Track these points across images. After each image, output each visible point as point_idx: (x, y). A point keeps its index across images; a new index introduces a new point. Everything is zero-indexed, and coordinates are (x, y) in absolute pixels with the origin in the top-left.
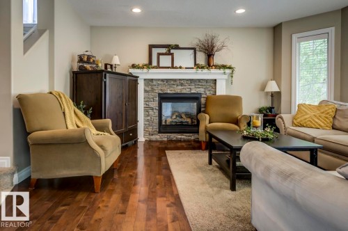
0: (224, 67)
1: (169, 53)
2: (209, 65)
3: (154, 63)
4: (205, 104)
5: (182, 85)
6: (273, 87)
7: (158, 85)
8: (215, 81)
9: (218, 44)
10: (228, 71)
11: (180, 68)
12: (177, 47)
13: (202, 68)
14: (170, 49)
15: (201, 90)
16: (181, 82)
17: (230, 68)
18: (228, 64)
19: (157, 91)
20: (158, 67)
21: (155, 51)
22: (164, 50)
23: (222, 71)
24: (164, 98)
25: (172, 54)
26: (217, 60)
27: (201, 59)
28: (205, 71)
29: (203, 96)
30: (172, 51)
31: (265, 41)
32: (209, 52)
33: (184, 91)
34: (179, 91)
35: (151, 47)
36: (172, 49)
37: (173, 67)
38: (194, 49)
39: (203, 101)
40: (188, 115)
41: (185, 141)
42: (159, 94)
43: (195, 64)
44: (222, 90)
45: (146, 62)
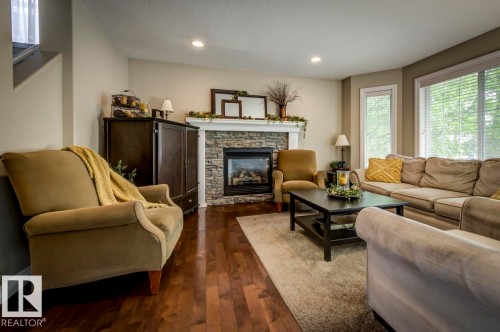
0: (296, 119)
1: (235, 101)
2: (281, 116)
3: (218, 112)
4: (278, 160)
5: (251, 138)
6: (343, 141)
7: (223, 138)
8: (287, 134)
9: (290, 94)
10: (301, 124)
11: (250, 118)
12: (245, 94)
13: (274, 119)
14: (237, 96)
15: (272, 145)
16: (250, 135)
17: (302, 120)
18: (301, 117)
19: (221, 145)
20: (223, 116)
21: (219, 98)
22: (230, 97)
23: (294, 123)
24: (230, 154)
25: (240, 102)
26: (289, 111)
27: (273, 110)
28: (278, 122)
29: (275, 151)
30: (239, 98)
31: (334, 94)
32: (281, 101)
33: (254, 146)
34: (248, 146)
35: (214, 92)
36: (240, 95)
37: (241, 117)
38: (264, 97)
39: (274, 156)
40: (258, 173)
41: (255, 203)
42: (225, 149)
43: (266, 115)
44: (294, 144)
45: (208, 109)
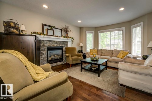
0: (70, 38)
2: (66, 36)
3: (45, 33)
5: (57, 43)
7: (47, 43)
9: (69, 30)
10: (72, 39)
11: (57, 36)
12: (55, 28)
15: (63, 45)
18: (72, 37)
19: (46, 46)
20: (47, 34)
21: (45, 28)
22: (50, 28)
24: (49, 49)
25: (53, 30)
27: (64, 34)
28: (66, 38)
29: (64, 47)
30: (53, 29)
32: (66, 31)
33: (58, 46)
34: (56, 46)
35: (43, 25)
36: (53, 28)
37: (54, 35)
38: (61, 30)
39: (64, 49)
40: (58, 55)
42: (47, 47)
45: (41, 32)
